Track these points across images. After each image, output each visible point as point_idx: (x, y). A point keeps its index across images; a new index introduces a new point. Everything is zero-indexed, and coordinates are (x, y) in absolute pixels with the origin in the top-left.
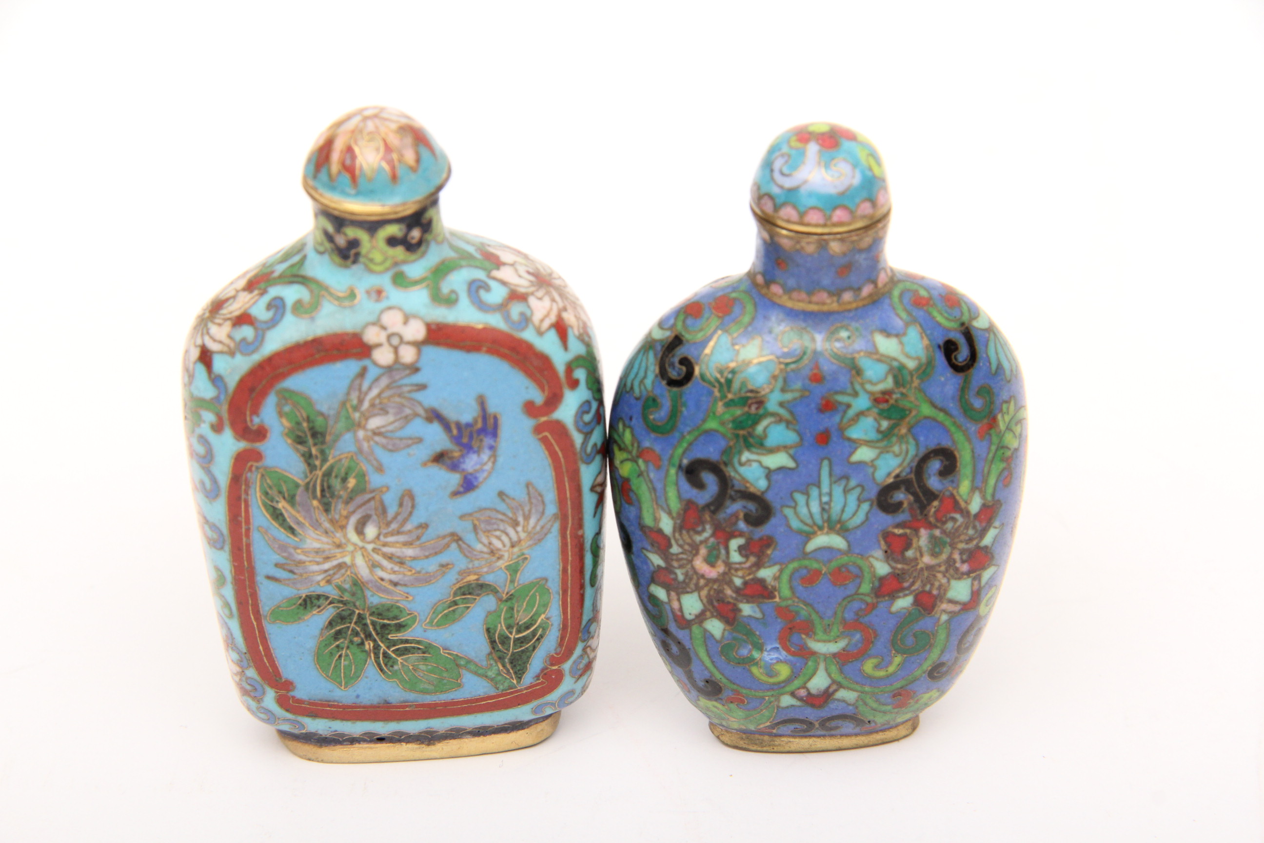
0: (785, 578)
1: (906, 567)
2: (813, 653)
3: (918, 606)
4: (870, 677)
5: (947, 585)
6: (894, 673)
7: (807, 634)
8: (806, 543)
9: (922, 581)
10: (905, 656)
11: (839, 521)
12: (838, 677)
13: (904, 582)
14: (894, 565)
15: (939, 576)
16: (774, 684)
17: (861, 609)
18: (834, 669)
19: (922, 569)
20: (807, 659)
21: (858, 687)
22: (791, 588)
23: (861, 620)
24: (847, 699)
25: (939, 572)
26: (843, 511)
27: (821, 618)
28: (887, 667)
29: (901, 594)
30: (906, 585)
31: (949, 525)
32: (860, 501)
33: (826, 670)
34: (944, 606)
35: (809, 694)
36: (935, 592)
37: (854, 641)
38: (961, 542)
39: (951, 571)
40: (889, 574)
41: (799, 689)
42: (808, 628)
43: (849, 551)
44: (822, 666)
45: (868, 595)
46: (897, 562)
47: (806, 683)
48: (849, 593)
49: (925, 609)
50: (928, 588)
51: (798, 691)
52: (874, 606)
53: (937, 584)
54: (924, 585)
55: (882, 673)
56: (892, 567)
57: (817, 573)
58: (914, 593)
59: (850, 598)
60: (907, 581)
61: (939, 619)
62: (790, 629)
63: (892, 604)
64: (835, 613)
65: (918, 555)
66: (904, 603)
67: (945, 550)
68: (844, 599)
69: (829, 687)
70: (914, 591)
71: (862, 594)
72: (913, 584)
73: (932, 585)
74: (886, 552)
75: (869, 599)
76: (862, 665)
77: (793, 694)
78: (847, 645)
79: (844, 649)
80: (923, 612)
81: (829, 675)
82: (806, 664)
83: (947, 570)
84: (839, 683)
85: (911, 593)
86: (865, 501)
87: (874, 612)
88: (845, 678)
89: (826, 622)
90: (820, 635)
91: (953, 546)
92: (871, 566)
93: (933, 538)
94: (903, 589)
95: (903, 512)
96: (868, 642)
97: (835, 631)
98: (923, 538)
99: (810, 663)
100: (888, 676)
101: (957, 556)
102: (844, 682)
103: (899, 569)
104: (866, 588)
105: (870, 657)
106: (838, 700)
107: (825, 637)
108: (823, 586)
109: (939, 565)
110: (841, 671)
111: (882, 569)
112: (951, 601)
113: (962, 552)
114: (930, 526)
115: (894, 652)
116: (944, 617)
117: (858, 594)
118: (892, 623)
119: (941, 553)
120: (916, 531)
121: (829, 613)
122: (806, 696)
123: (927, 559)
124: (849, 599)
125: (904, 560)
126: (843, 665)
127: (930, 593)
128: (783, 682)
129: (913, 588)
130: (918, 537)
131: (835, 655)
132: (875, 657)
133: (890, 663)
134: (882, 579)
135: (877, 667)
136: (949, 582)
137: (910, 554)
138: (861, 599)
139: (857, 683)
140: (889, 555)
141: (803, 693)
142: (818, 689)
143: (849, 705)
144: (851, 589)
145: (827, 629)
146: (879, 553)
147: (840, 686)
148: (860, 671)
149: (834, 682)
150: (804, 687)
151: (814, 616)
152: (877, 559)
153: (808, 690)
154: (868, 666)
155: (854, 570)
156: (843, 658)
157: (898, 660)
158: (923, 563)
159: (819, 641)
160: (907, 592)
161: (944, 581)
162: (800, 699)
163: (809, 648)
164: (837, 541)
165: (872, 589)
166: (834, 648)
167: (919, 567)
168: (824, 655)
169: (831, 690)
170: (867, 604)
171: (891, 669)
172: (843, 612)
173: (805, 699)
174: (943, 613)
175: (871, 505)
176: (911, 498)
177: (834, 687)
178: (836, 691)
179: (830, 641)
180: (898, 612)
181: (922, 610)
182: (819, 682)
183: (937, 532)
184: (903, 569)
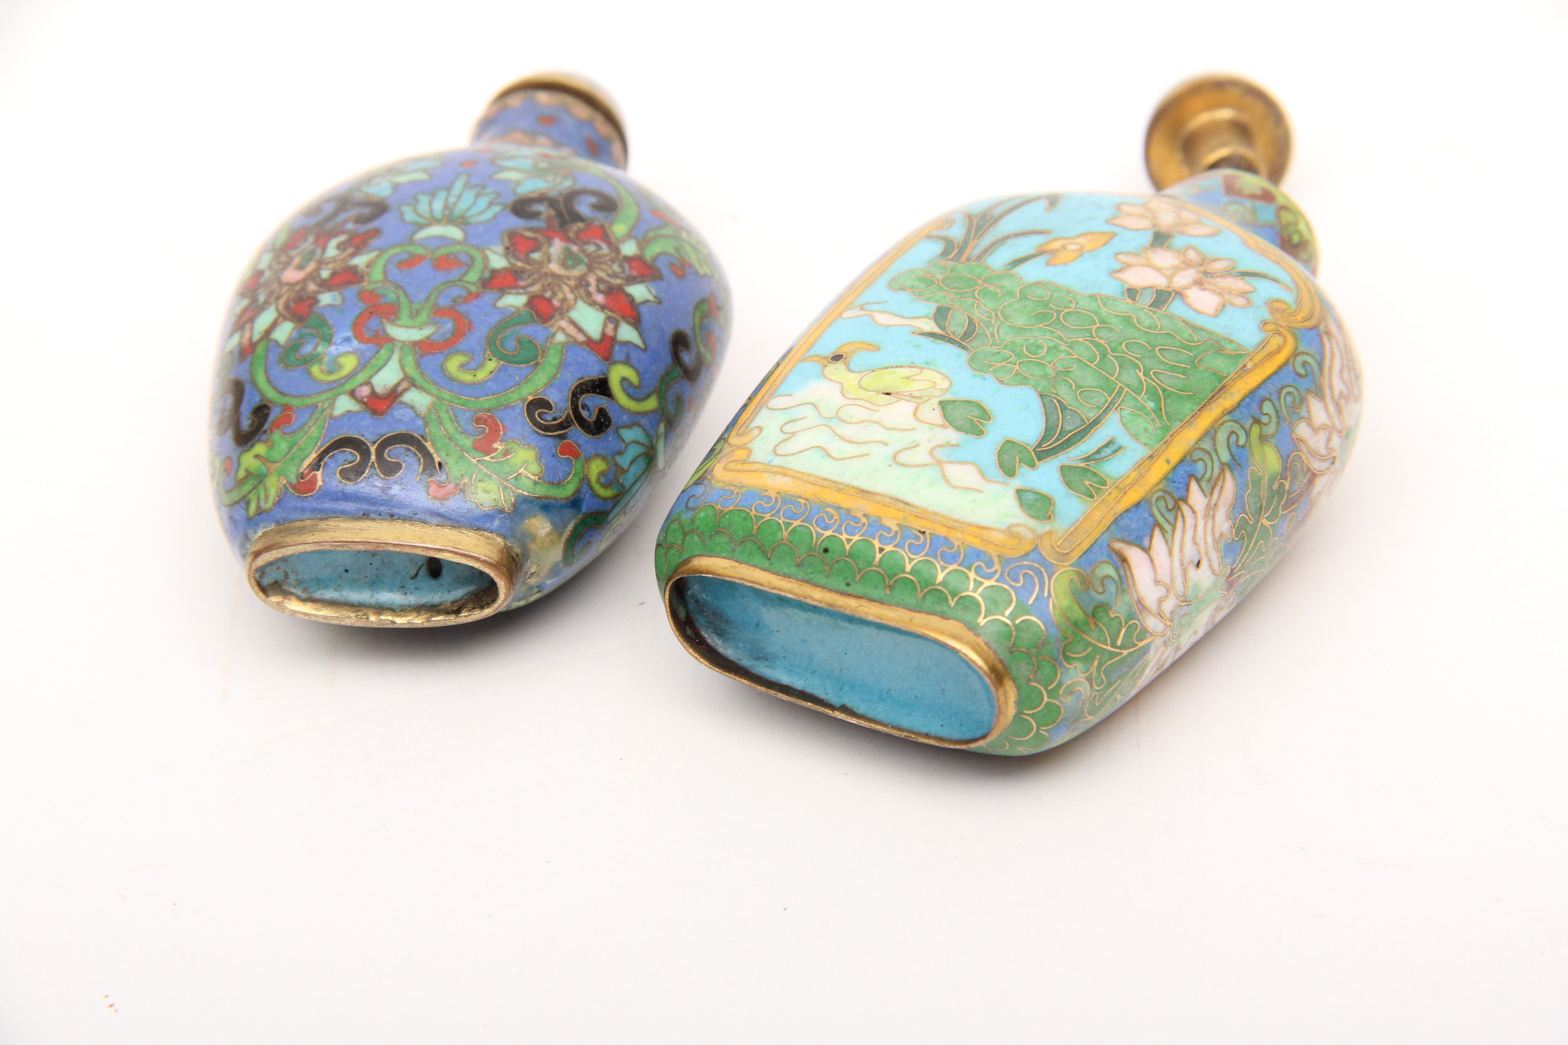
0: (380, 263)
1: (527, 267)
2: (390, 340)
3: (531, 308)
4: (452, 379)
5: (573, 302)
6: (485, 382)
7: (387, 319)
8: (415, 232)
9: (543, 286)
10: (502, 362)
11: (462, 217)
12: (412, 371)
13: (521, 280)
14: (513, 261)
15: (566, 289)
16: (334, 382)
17: (460, 297)
18: (410, 360)
19: (546, 274)
20: (380, 347)
21: (434, 390)
22: (385, 272)
23: (458, 308)
24: (416, 405)
25: (567, 284)
26: (469, 209)
27: (411, 302)
28: (476, 369)
29: (514, 291)
30: (522, 283)
31: (591, 248)
32: (491, 204)
33: (400, 360)
34: (563, 323)
35: (373, 393)
36: (556, 303)
37: (442, 331)
38: (602, 270)
39: (582, 291)
40: (503, 269)
41: (361, 385)
42: (391, 312)
43: (465, 242)
44: (396, 356)
45: (474, 284)
46: (518, 259)
47: (371, 377)
48: (451, 278)
49: (539, 315)
50: (548, 294)
51: (359, 389)
52: (477, 296)
53: (560, 295)
54: (544, 289)
55: (467, 377)
56: (510, 263)
57: (420, 258)
58: (530, 295)
59: (453, 283)
60: (524, 280)
61: (553, 335)
62: (371, 313)
63: (500, 298)
64: (428, 298)
65: (546, 259)
66: (515, 301)
67: (579, 267)
68: (444, 283)
69: (398, 384)
70: (531, 292)
71: (467, 282)
72: (531, 285)
73: (554, 294)
74: (507, 248)
75: (473, 289)
76: (446, 360)
77: (352, 394)
78: (433, 333)
79: (428, 338)
80: (536, 317)
81: (403, 368)
82: (378, 352)
83: (576, 287)
84: (413, 379)
85: (526, 293)
86: (497, 204)
87: (475, 302)
88: (422, 373)
89: (416, 306)
90: (404, 318)
91: (590, 268)
92: (486, 259)
93: (568, 253)
94: (517, 287)
95: (539, 220)
96: (458, 334)
97: (423, 317)
98: (557, 247)
99: (383, 352)
100: (474, 385)
101: (592, 280)
102: (419, 380)
103: (518, 267)
104: (473, 276)
105: (457, 352)
106: (406, 405)
107: (410, 323)
108: (424, 270)
109: (569, 278)
110: (418, 365)
111: (498, 261)
112: (573, 323)
113: (600, 280)
114: (567, 239)
115: (488, 352)
116: (560, 337)
117: (463, 281)
118: (494, 319)
119: (573, 267)
120: (550, 240)
121: (423, 296)
122: (368, 397)
123: (554, 267)
124: (450, 284)
125: (527, 260)
126: (421, 356)
127: (549, 301)
128: (345, 377)
129: (530, 289)
130: (550, 245)
131: (415, 344)
132: (464, 353)
133: (481, 366)
134: (495, 272)
135: (463, 367)
136: (576, 300)
137: (536, 256)
138: (465, 287)
139: (435, 383)
140: (509, 251)
141: (365, 391)
142: (384, 386)
143: (418, 415)
144: (455, 274)
145: (414, 315)
146: (500, 249)
147: (413, 384)
148: (442, 367)
149: (406, 377)
150: (368, 383)
151: (403, 300)
152: (495, 253)
153: (372, 387)
154: (453, 364)
155: (463, 258)
156: (423, 348)
157: (492, 365)
158: (549, 268)
159: (400, 326)
160: (521, 291)
161: (570, 296)
162: (360, 401)
163: (386, 334)
164: (454, 233)
165: (480, 279)
166: (416, 335)
167: (544, 270)
168: (403, 342)
169: (400, 389)
170: (470, 293)
171: (482, 375)
172: (437, 297)
173: (365, 400)
174: (561, 331)
175: (504, 209)
176: (552, 212)
177: (405, 385)
178: (406, 390)
179: (413, 327)
180: (505, 308)
181: (534, 315)
182: (387, 378)
183: (575, 248)
184: (523, 268)
